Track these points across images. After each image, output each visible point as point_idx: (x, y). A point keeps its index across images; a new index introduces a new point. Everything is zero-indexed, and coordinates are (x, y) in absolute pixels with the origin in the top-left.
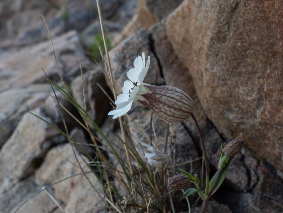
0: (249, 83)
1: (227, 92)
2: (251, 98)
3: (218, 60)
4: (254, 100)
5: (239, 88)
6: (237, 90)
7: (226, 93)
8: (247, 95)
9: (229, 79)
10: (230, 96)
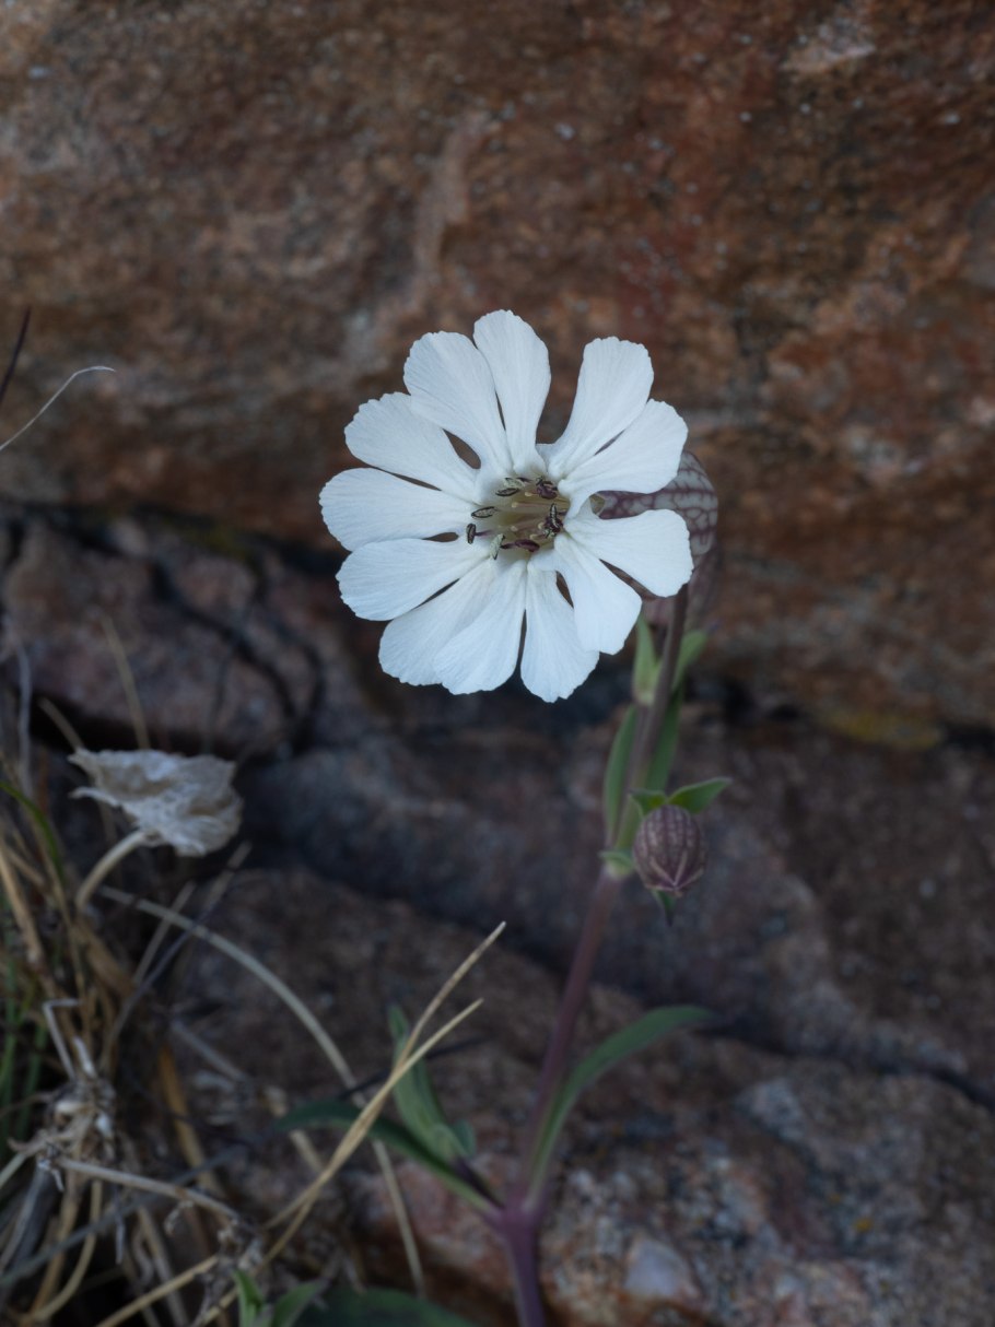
0: (300, 189)
1: (133, 261)
2: (318, 264)
3: (87, 102)
4: (342, 269)
5: (221, 224)
6: (206, 238)
7: (125, 272)
8: (290, 252)
9: (164, 191)
10: (153, 277)
